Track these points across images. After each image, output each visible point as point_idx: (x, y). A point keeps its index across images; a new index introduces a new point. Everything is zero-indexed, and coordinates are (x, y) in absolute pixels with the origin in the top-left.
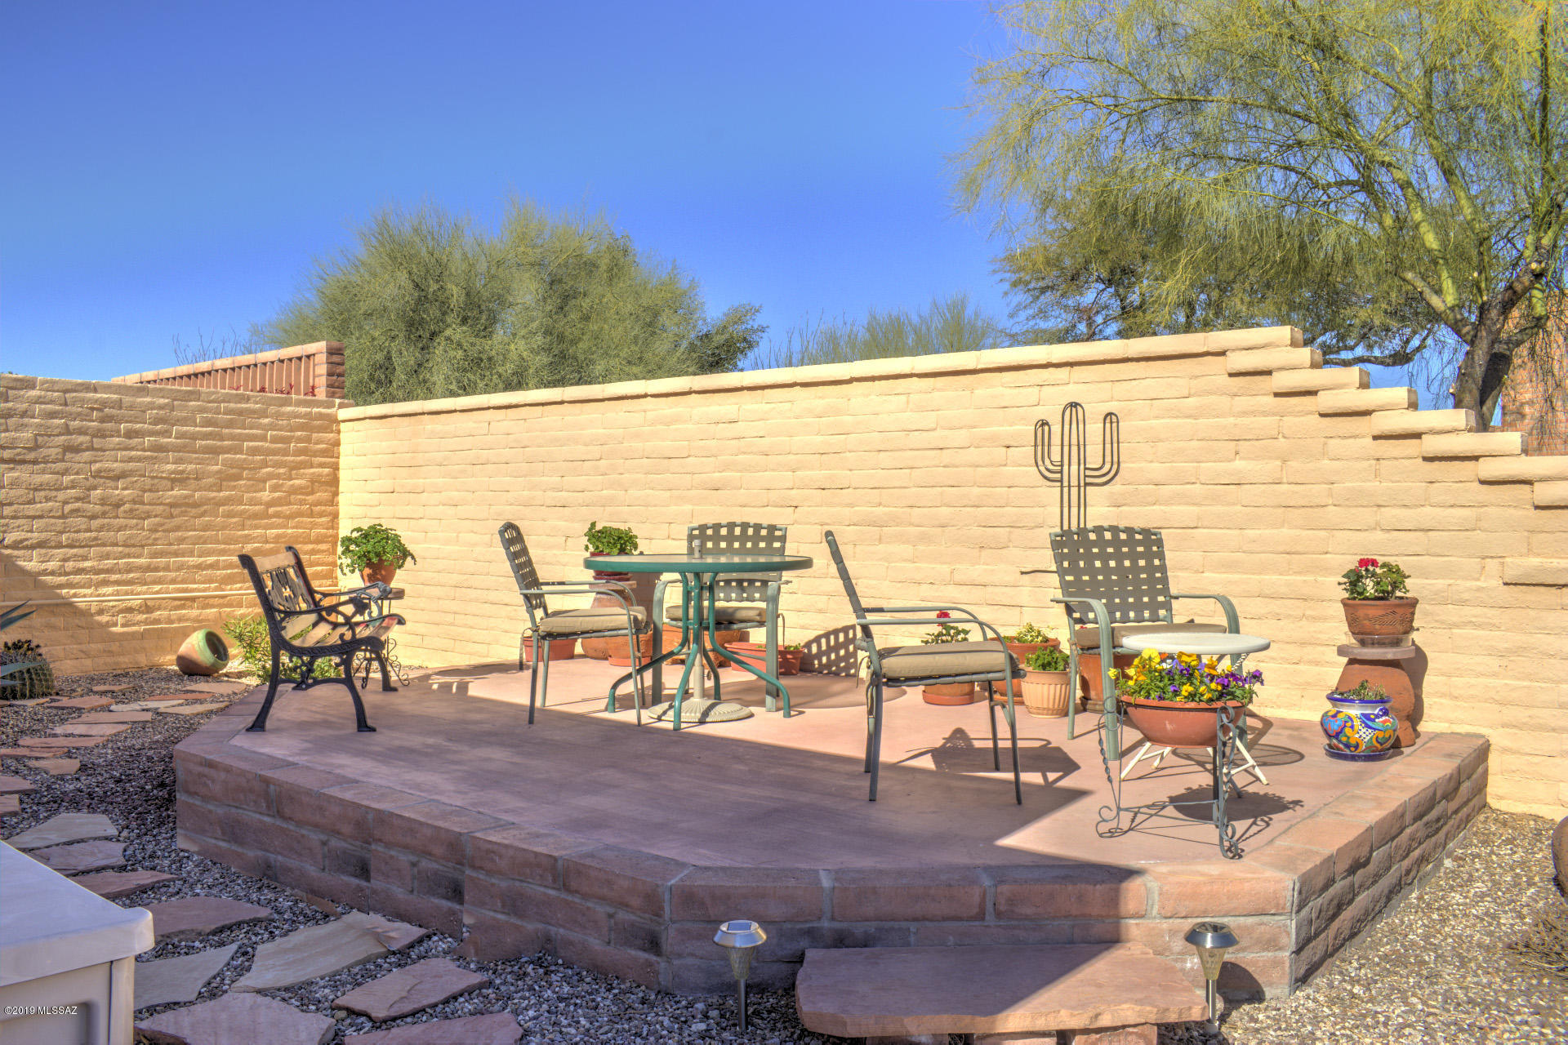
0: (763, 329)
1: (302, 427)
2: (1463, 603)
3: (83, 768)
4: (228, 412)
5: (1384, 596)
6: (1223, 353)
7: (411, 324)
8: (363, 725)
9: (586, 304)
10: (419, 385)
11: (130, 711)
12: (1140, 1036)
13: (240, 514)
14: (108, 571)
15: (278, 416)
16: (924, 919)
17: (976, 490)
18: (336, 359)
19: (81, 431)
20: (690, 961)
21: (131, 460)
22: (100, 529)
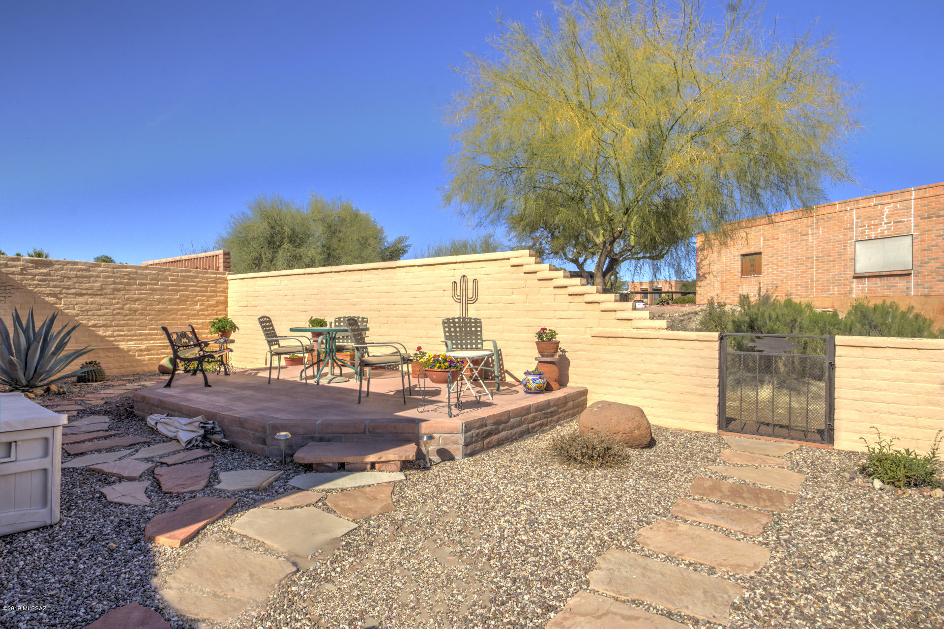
0: (410, 246)
1: (212, 282)
2: (579, 343)
3: (106, 403)
4: (181, 276)
5: (549, 340)
6: (509, 259)
7: (269, 243)
8: (207, 384)
9: (341, 235)
10: (272, 265)
11: (135, 385)
12: (394, 464)
13: (187, 314)
14: (132, 336)
15: (203, 278)
16: (347, 433)
17: (435, 305)
18: (227, 257)
19: (120, 283)
20: (275, 447)
21: (141, 294)
22: (129, 320)
